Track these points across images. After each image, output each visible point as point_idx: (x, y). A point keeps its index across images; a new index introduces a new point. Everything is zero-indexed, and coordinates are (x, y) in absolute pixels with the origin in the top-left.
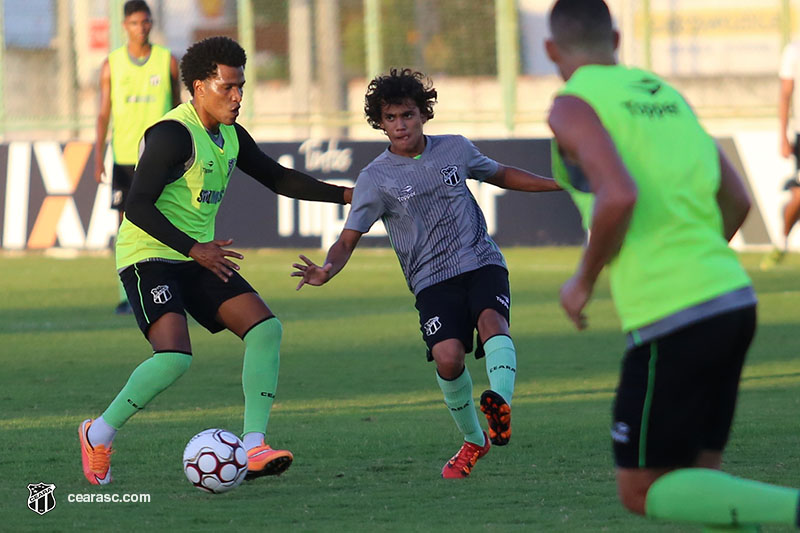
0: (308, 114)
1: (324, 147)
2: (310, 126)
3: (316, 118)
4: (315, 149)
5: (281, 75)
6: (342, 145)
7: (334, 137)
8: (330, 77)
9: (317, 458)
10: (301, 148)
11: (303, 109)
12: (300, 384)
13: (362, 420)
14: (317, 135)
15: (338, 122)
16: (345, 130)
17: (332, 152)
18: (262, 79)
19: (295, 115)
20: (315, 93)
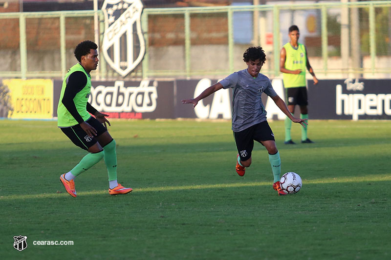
0: (348, 69)
1: (354, 81)
2: (348, 74)
3: (351, 71)
4: (350, 82)
5: (338, 54)
6: (360, 81)
7: (357, 78)
8: (356, 55)
9: (350, 198)
10: (345, 82)
11: (346, 67)
12: (344, 170)
13: (367, 184)
14: (351, 77)
15: (359, 72)
16: (362, 75)
17: (357, 83)
18: (330, 56)
19: (342, 69)
20: (350, 61)
